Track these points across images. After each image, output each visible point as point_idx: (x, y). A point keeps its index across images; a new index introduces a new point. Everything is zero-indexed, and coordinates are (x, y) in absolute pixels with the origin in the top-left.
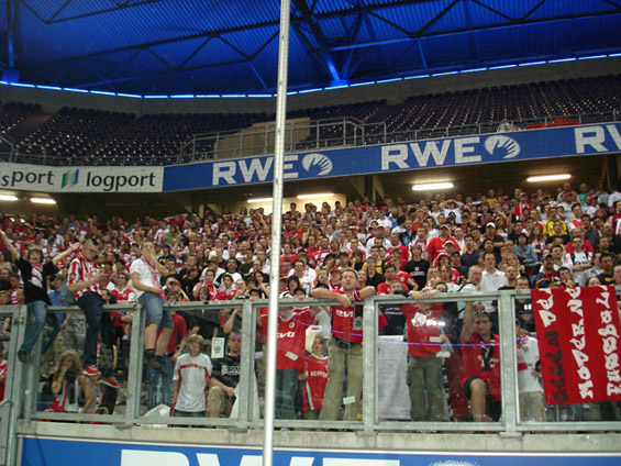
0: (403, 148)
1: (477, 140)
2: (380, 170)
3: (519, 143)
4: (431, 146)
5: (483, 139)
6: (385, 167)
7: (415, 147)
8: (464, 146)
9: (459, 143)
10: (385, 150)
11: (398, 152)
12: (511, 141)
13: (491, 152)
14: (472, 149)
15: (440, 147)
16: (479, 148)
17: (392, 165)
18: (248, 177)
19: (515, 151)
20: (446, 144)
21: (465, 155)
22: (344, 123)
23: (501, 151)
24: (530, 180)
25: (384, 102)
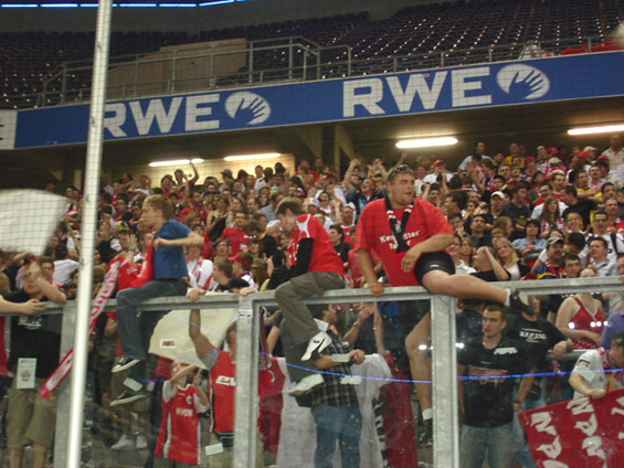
0: (376, 84)
1: (484, 71)
2: (342, 117)
3: (548, 76)
4: (417, 81)
5: (495, 70)
6: (348, 112)
7: (393, 82)
8: (467, 80)
9: (458, 76)
10: (349, 87)
11: (367, 90)
12: (537, 72)
13: (507, 90)
14: (477, 85)
15: (430, 82)
16: (489, 85)
17: (359, 109)
18: (143, 128)
19: (541, 88)
20: (440, 78)
21: (468, 94)
22: (291, 46)
23: (521, 88)
24: (572, 132)
25: (365, 15)
